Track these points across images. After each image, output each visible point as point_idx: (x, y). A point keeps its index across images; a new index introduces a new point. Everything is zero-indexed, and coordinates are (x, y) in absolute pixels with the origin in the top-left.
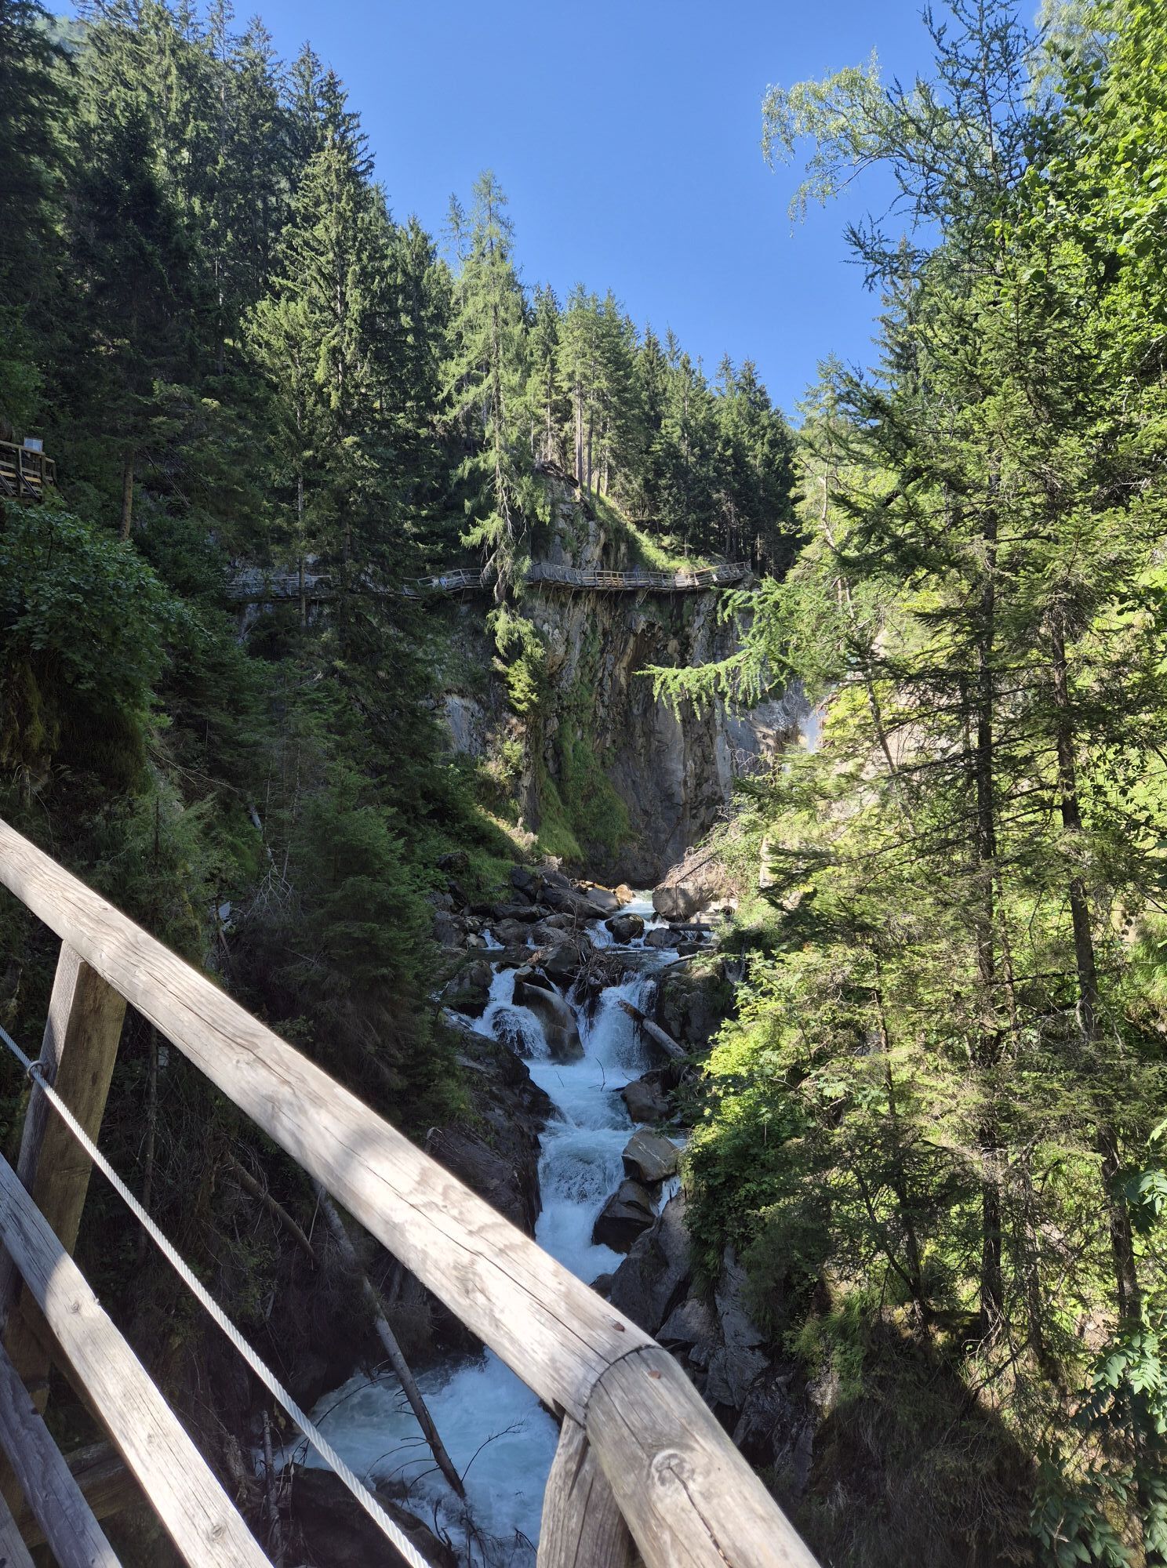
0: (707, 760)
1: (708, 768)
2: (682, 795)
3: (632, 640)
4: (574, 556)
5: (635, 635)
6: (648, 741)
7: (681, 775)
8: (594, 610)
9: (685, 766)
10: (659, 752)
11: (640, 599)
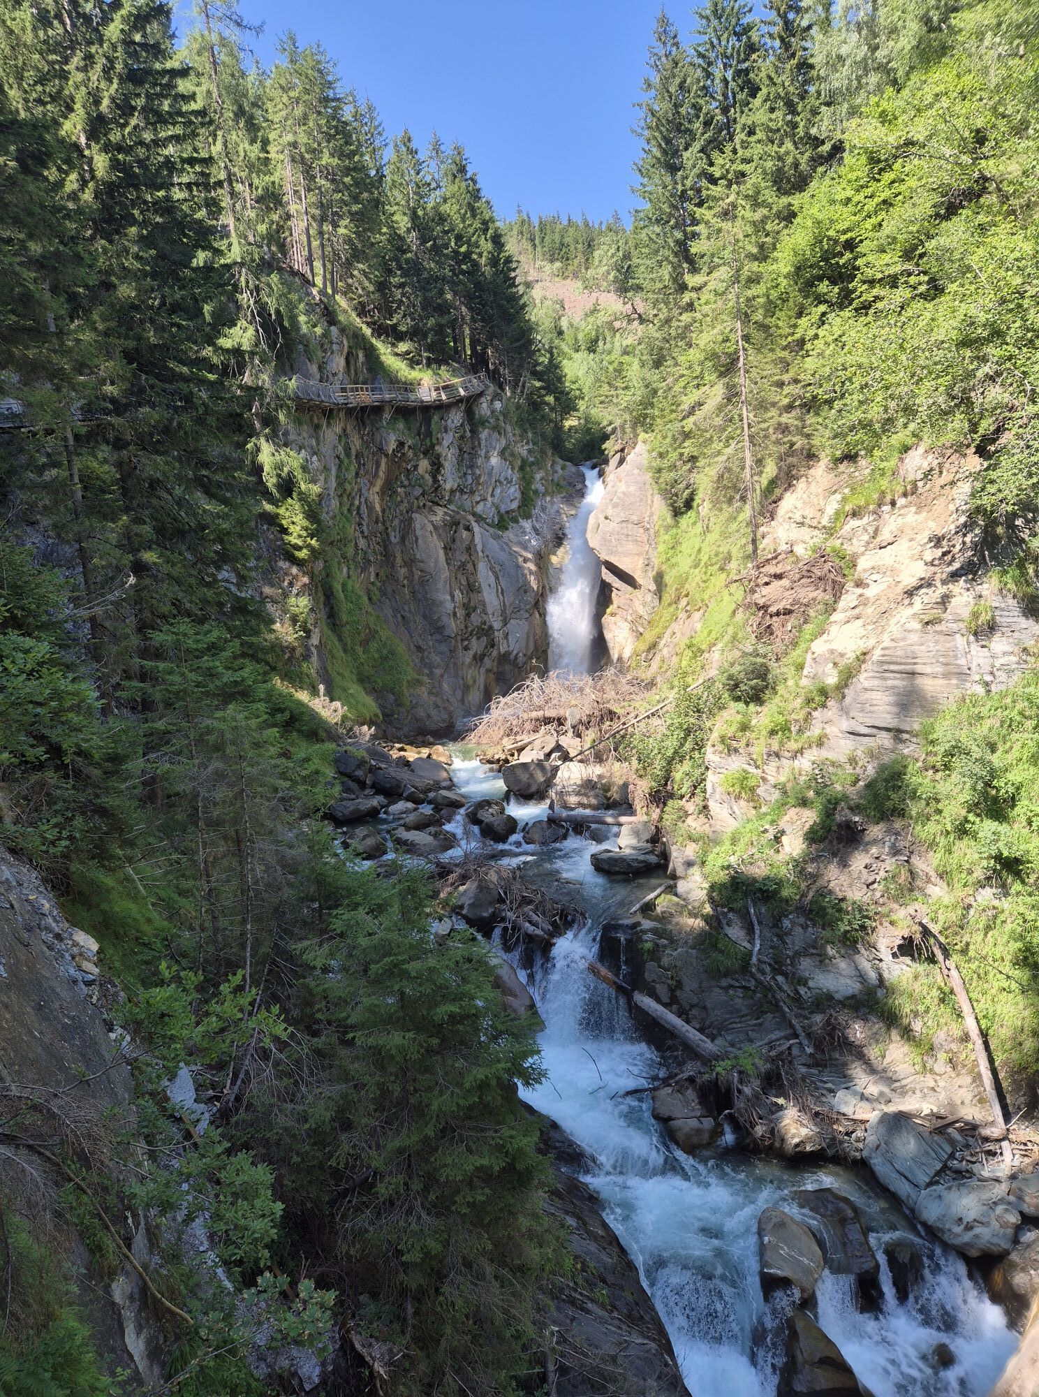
0: (472, 588)
1: (474, 596)
2: (453, 626)
3: (384, 461)
4: (320, 368)
5: (387, 455)
6: (411, 571)
7: (449, 606)
8: (344, 430)
9: (453, 597)
10: (423, 582)
11: (387, 415)
